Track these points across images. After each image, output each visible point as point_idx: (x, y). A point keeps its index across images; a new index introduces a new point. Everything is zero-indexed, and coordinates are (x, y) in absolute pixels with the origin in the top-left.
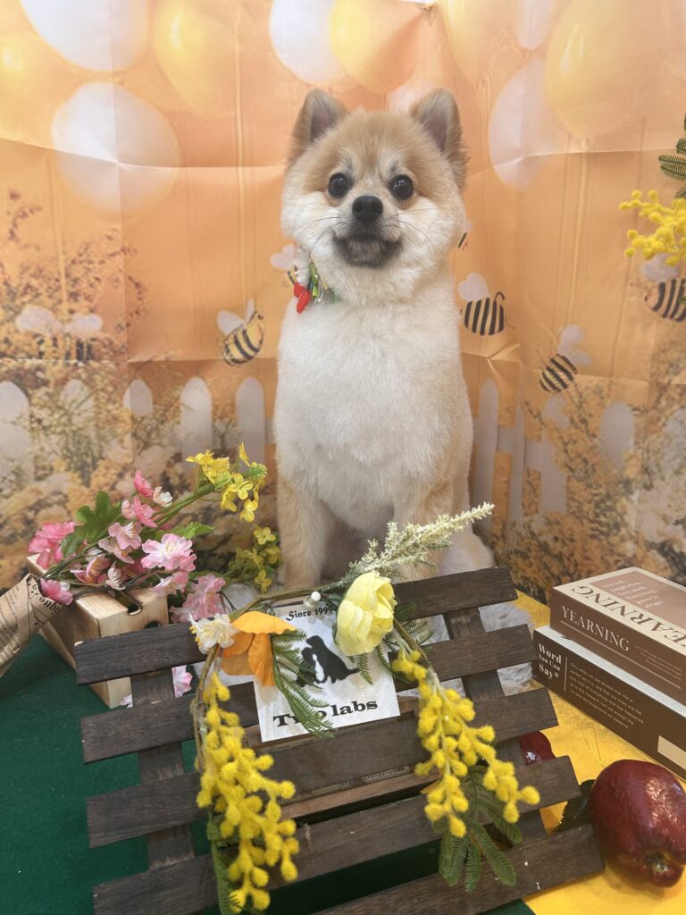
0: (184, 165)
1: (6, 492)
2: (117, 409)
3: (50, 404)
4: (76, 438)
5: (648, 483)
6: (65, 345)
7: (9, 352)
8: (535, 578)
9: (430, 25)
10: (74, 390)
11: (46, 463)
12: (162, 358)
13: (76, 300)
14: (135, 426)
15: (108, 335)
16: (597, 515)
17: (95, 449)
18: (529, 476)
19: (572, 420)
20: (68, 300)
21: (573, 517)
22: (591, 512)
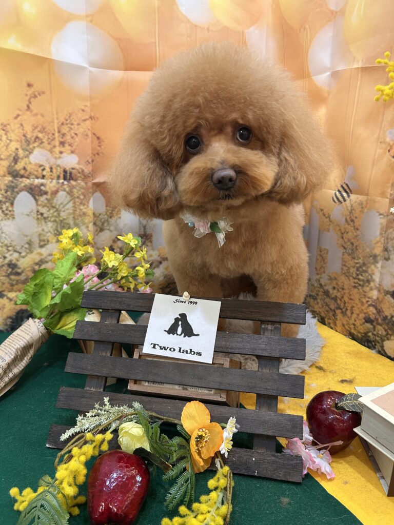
0: (126, 69)
1: (23, 254)
2: (86, 208)
3: (48, 205)
4: (62, 224)
5: (387, 257)
6: (57, 172)
7: (26, 175)
8: (320, 312)
10: (62, 196)
11: (45, 238)
13: (64, 146)
14: (95, 219)
15: (81, 166)
16: (358, 275)
18: (321, 251)
19: (346, 220)
20: (59, 146)
21: (344, 275)
22: (354, 273)
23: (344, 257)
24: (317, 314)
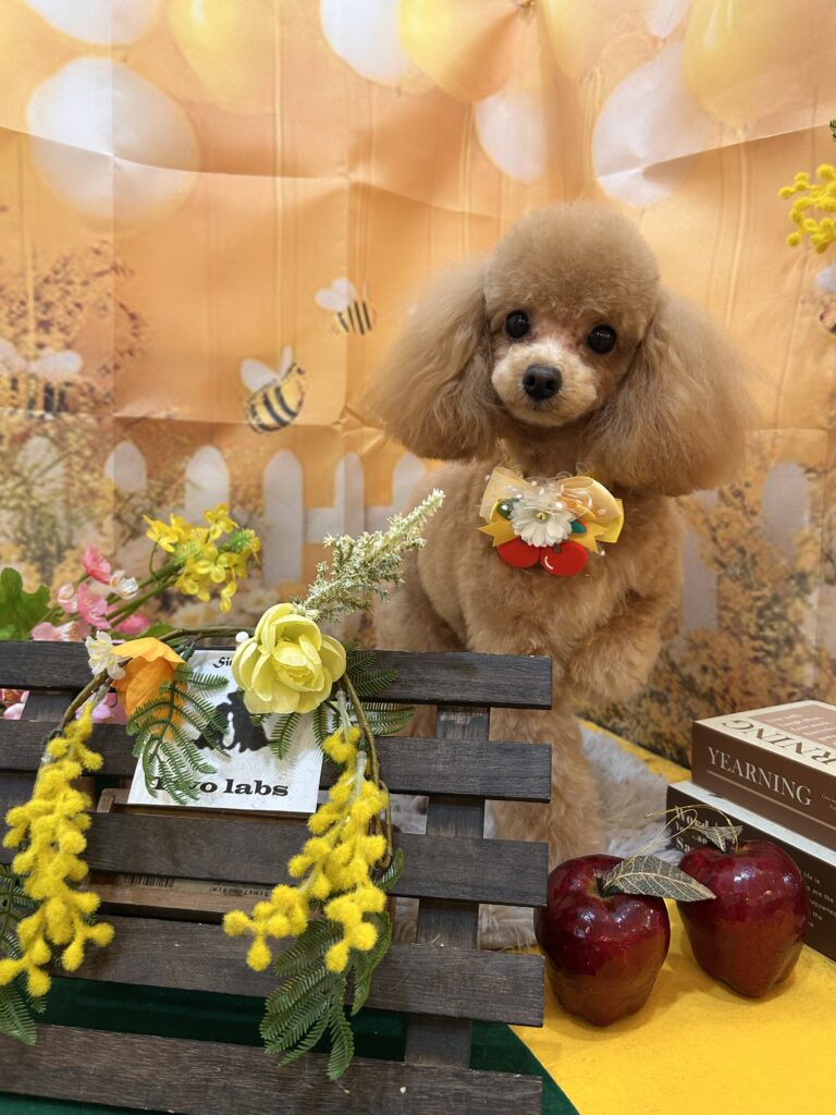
0: (204, 168)
2: (96, 480)
4: (37, 517)
6: (28, 390)
9: (528, 24)
10: (38, 450)
12: (162, 415)
13: (47, 331)
15: (88, 379)
16: (761, 628)
17: (63, 535)
19: (722, 494)
20: (37, 330)
21: (727, 634)
22: (752, 625)
23: (721, 587)
24: (667, 742)
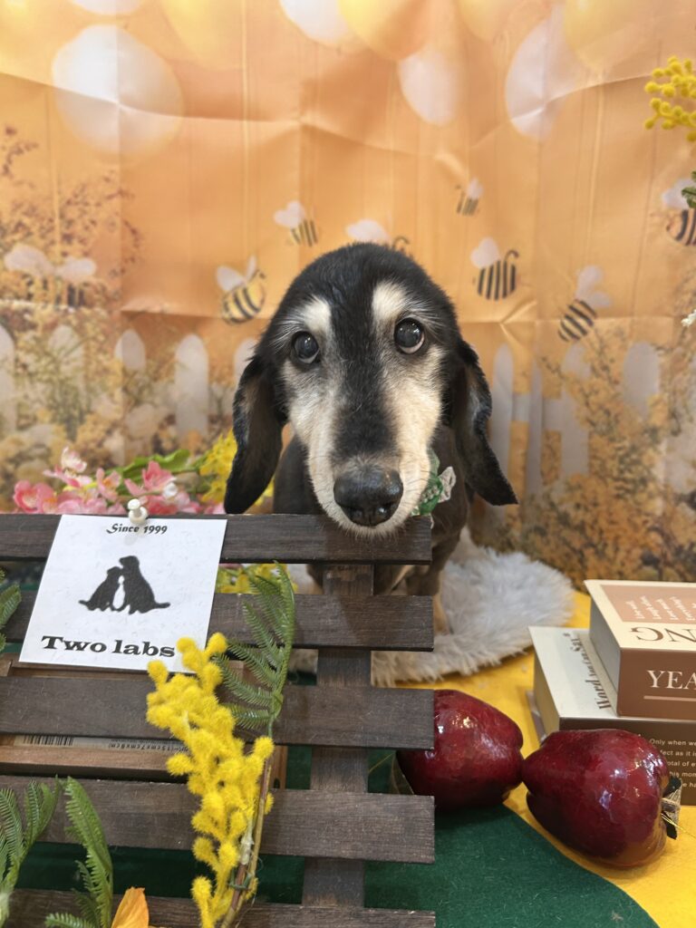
0: (187, 115)
2: (108, 360)
3: (37, 349)
4: (64, 388)
5: (675, 429)
10: (63, 335)
11: (30, 412)
13: (70, 243)
14: (127, 380)
15: (101, 280)
16: (621, 472)
17: (83, 402)
18: (548, 439)
19: (593, 369)
20: (62, 242)
21: (595, 477)
22: (615, 469)
23: (592, 441)
